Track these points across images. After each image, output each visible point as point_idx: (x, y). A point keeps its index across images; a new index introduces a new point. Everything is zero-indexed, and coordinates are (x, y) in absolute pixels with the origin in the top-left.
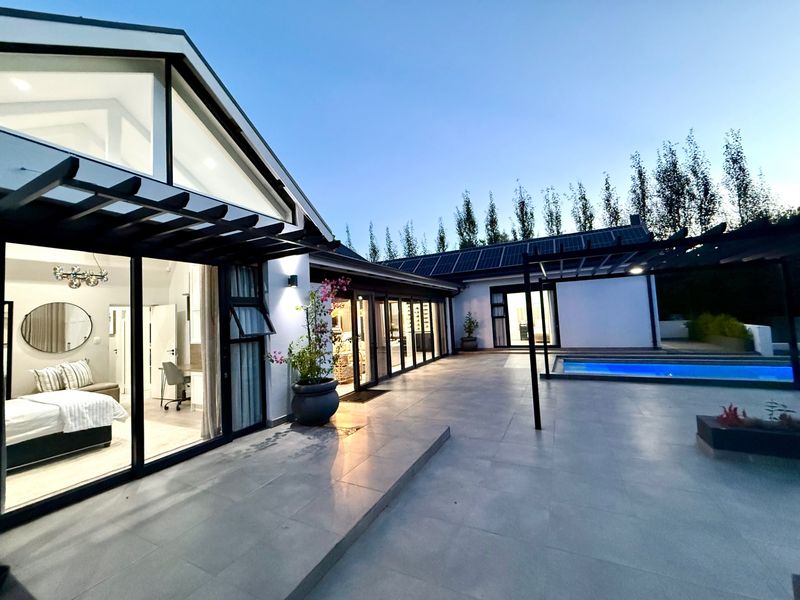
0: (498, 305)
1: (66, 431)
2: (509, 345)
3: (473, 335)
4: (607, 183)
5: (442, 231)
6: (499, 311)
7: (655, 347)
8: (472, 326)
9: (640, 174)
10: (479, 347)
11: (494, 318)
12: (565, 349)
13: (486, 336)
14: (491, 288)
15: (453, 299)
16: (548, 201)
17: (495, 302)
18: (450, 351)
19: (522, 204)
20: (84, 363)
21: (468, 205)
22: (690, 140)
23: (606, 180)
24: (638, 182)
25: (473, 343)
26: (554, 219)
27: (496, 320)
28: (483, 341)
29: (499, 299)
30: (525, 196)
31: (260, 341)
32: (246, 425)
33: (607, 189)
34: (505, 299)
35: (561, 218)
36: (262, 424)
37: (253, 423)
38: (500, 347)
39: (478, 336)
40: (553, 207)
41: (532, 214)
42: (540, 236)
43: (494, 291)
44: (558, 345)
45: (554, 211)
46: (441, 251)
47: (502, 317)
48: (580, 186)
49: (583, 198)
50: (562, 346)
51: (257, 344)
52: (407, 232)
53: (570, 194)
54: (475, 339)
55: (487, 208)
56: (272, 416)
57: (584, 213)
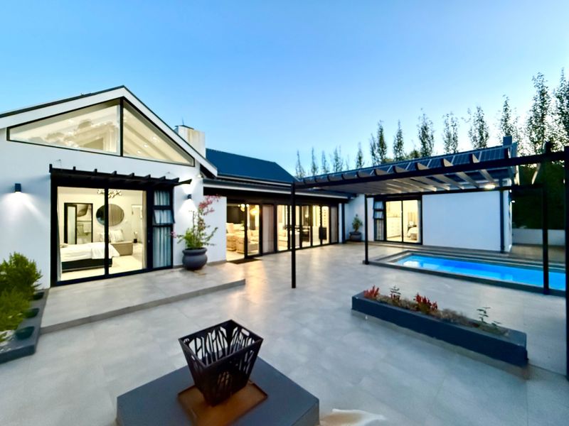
0: (379, 210)
1: (93, 258)
2: (385, 240)
3: (358, 231)
4: (506, 105)
5: (360, 152)
6: (379, 215)
7: (502, 251)
8: (357, 224)
9: (543, 93)
10: (363, 239)
11: (375, 220)
12: (426, 246)
15: (345, 205)
16: (447, 125)
17: (376, 207)
18: (340, 240)
19: (425, 129)
20: (120, 232)
21: (381, 132)
23: (506, 102)
24: (539, 102)
25: (357, 237)
26: (451, 139)
27: (377, 221)
29: (379, 205)
30: (427, 121)
31: (170, 226)
32: (162, 265)
33: (506, 109)
34: (385, 206)
35: (458, 139)
36: (170, 267)
37: (166, 265)
38: (379, 241)
40: (451, 130)
41: (432, 136)
42: (438, 155)
43: (376, 198)
44: (421, 243)
45: (452, 133)
46: (359, 167)
47: (382, 219)
48: (479, 109)
49: (481, 120)
50: (423, 244)
51: (169, 229)
52: (336, 154)
53: (467, 117)
54: (360, 233)
55: (395, 133)
56: (175, 264)
57: (481, 133)
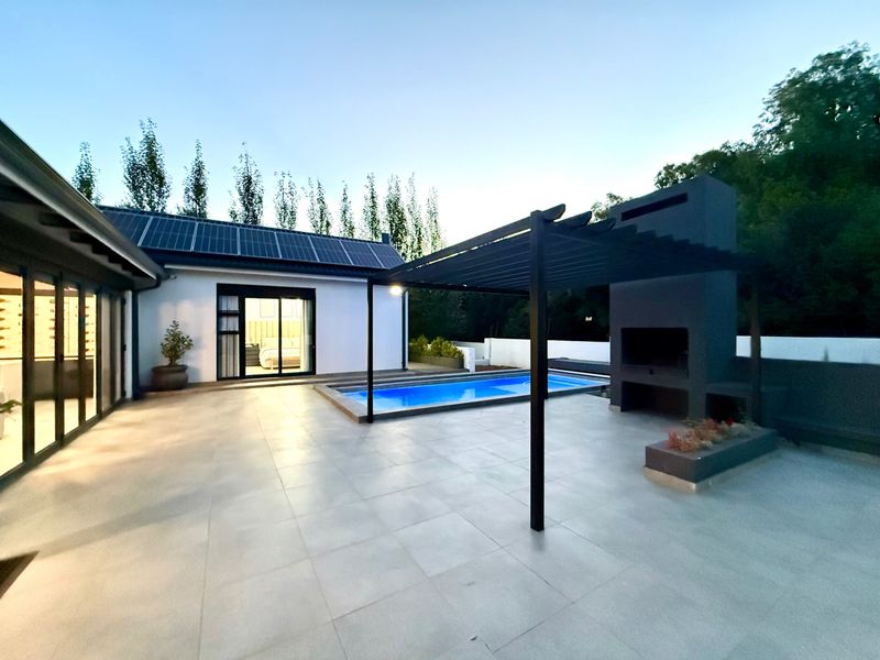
0: (229, 314)
2: (243, 376)
3: (179, 362)
4: (345, 194)
6: (230, 324)
7: (404, 369)
8: (177, 345)
9: (373, 196)
10: (190, 381)
11: (220, 333)
13: (203, 363)
14: (218, 285)
15: (140, 297)
16: (282, 188)
17: (224, 308)
18: (129, 394)
19: (248, 181)
22: (411, 181)
23: (344, 190)
26: (288, 213)
27: (224, 337)
28: (197, 372)
29: (232, 304)
30: (253, 170)
34: (242, 305)
35: (296, 215)
38: (228, 379)
39: (189, 364)
40: (287, 198)
41: (260, 198)
43: (223, 290)
44: (312, 371)
45: (289, 203)
47: (234, 333)
48: (320, 186)
49: (321, 200)
50: (317, 373)
53: (308, 189)
54: (184, 368)
